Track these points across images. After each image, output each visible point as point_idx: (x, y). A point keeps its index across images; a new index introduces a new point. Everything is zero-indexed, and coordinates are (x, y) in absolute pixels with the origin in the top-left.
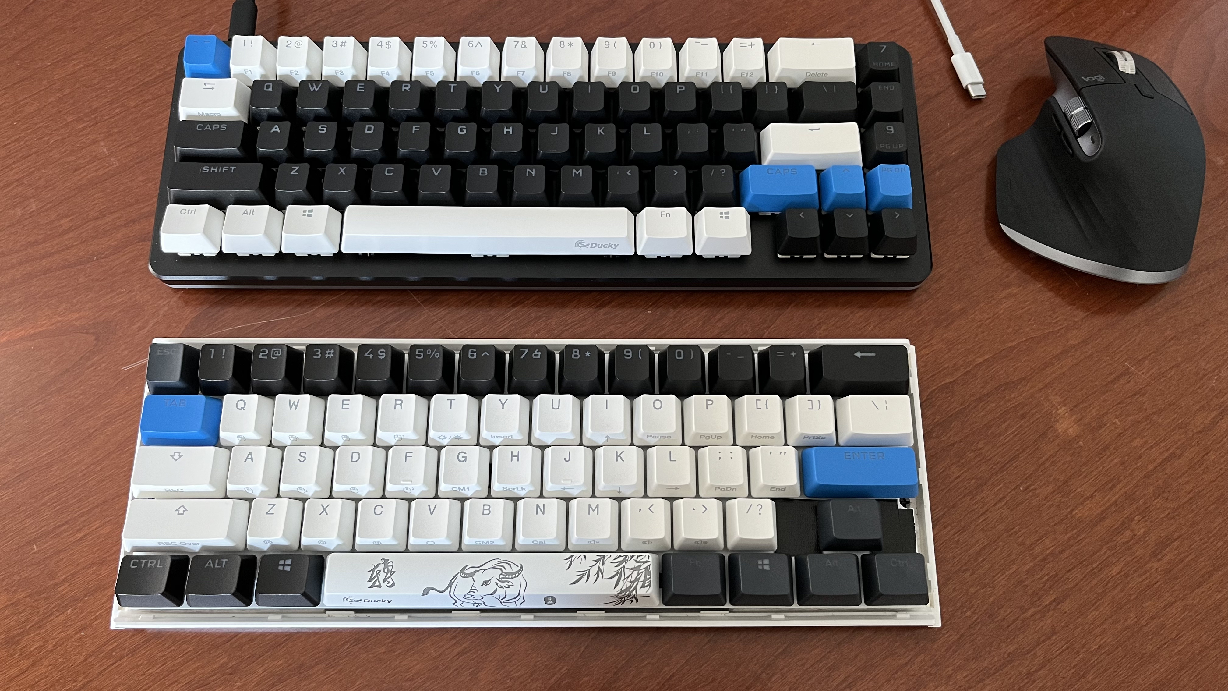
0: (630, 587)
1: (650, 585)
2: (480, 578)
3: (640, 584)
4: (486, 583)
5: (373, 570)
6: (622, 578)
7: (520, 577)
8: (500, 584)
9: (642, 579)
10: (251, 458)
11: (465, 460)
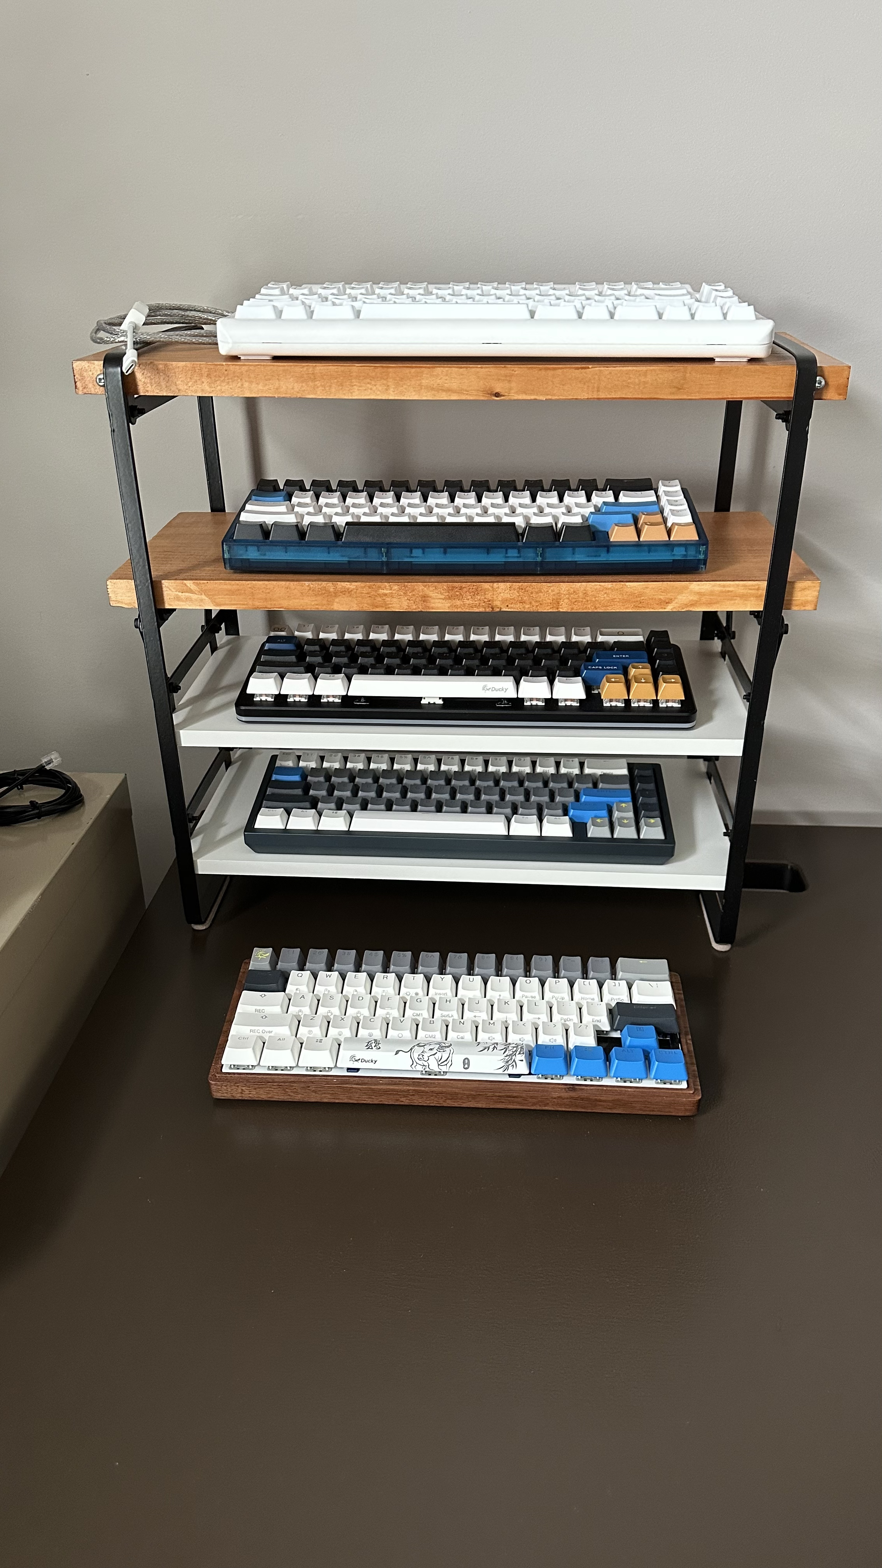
0: (512, 1054)
1: (523, 1053)
2: (427, 1048)
3: (518, 1053)
4: (431, 1049)
5: (369, 1043)
6: (508, 1050)
7: (450, 1048)
8: (439, 1050)
9: (519, 1050)
10: (304, 997)
11: (421, 1001)
